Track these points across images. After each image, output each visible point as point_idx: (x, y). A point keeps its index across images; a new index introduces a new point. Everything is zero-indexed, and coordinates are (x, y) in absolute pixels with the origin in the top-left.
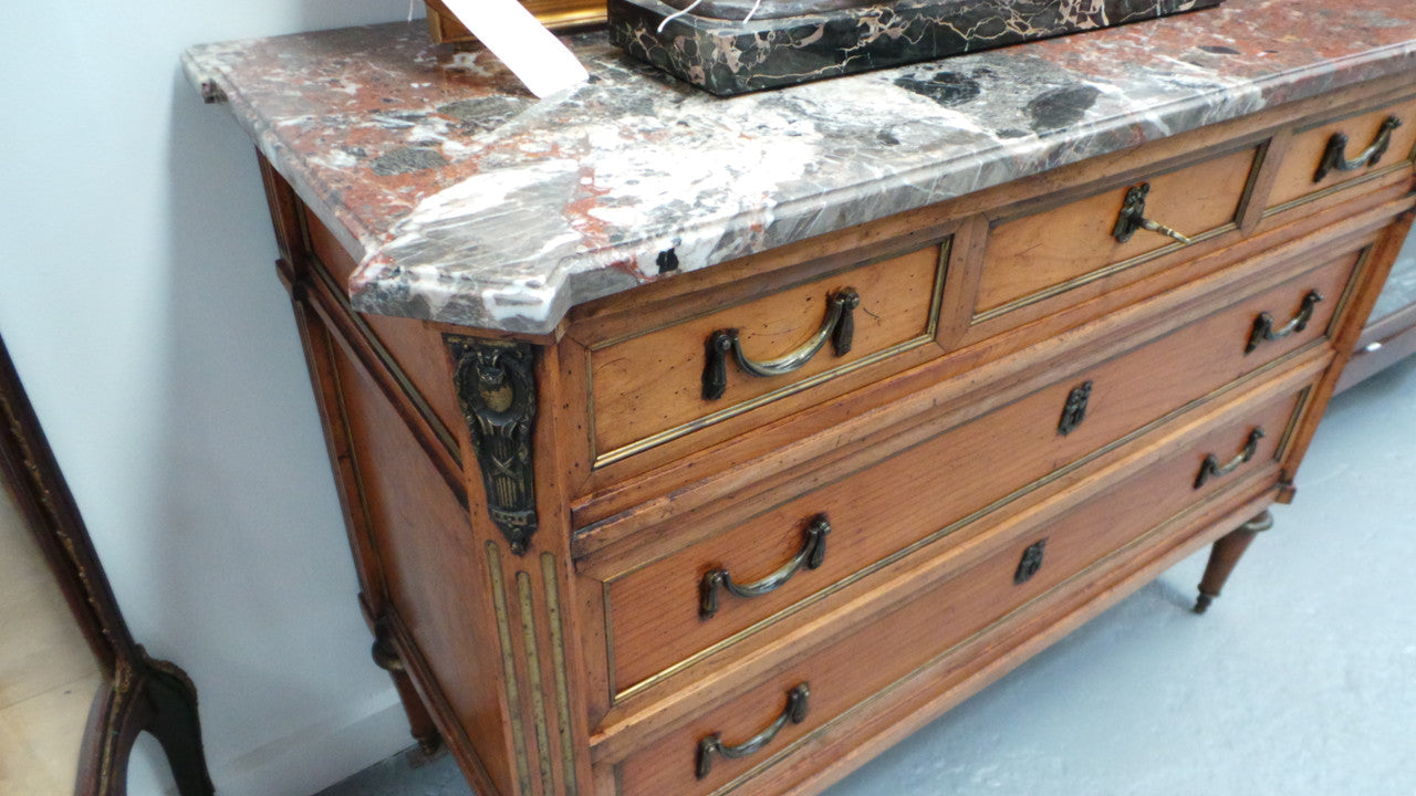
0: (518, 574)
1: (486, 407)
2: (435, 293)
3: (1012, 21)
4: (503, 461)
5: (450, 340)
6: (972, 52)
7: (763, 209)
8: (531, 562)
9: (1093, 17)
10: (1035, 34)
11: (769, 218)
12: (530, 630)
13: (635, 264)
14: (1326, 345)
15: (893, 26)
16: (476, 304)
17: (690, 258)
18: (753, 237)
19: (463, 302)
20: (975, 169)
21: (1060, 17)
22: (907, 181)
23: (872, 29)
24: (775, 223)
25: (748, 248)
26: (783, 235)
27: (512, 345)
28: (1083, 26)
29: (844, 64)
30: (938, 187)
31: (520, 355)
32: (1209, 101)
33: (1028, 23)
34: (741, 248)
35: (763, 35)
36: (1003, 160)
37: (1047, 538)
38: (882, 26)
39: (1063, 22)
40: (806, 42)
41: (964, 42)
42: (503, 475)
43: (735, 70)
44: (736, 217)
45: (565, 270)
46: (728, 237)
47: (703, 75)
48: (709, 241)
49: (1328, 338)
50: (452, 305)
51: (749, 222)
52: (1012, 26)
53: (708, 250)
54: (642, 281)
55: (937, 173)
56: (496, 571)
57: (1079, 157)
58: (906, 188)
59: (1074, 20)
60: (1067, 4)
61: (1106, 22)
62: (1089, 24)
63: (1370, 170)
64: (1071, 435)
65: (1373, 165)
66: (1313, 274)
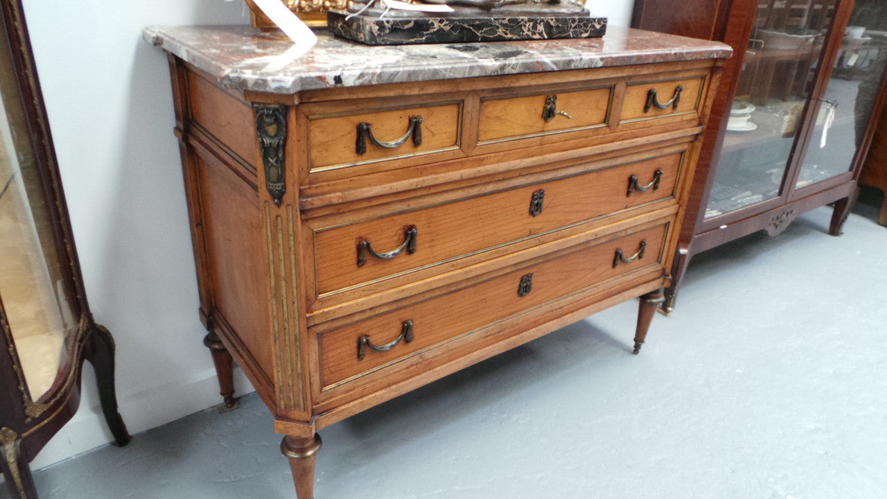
0: (277, 217)
1: (266, 133)
2: (251, 79)
3: (500, 30)
4: (272, 159)
5: (255, 105)
6: (482, 41)
7: (377, 68)
8: (282, 211)
9: (539, 34)
10: (512, 38)
11: (379, 71)
12: (281, 248)
13: (325, 78)
14: (674, 201)
15: (445, 25)
16: (265, 81)
17: (347, 80)
18: (372, 77)
19: (261, 82)
20: (466, 68)
21: (523, 32)
22: (436, 67)
23: (436, 25)
24: (381, 73)
25: (370, 81)
26: (385, 79)
27: (278, 106)
28: (535, 37)
29: (424, 38)
30: (450, 72)
31: (281, 111)
32: (574, 58)
33: (508, 32)
34: (368, 80)
35: (388, 22)
36: (478, 66)
37: (532, 274)
38: (440, 24)
39: (525, 34)
40: (406, 27)
41: (478, 37)
42: (273, 165)
43: (376, 35)
44: (366, 69)
45: (298, 75)
46: (362, 75)
47: (363, 37)
48: (355, 75)
49: (674, 197)
50: (256, 83)
51: (371, 71)
52: (500, 32)
53: (354, 79)
54: (328, 86)
55: (450, 66)
56: (268, 216)
57: (514, 72)
58: (435, 70)
59: (530, 34)
60: (525, 26)
61: (546, 37)
62: (537, 36)
63: (675, 111)
64: (537, 217)
65: (676, 109)
66: (657, 160)
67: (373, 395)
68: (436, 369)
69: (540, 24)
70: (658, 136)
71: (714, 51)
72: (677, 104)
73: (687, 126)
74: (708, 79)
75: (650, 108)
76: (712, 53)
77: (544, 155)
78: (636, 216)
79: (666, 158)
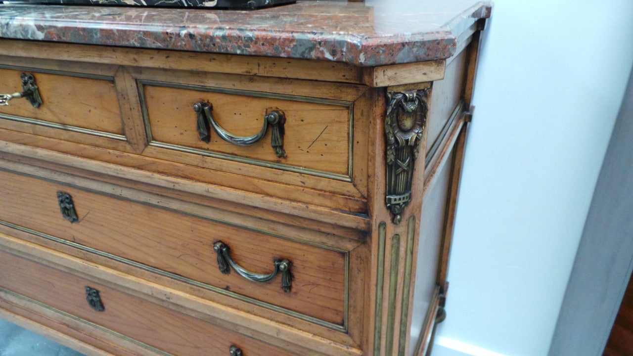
63: (283, 160)
64: (74, 225)
65: (285, 158)
66: (273, 240)
70: (232, 191)
71: (320, 43)
72: (282, 147)
73: (317, 200)
74: (362, 114)
75: (213, 135)
76: (314, 45)
77: (38, 146)
78: (248, 312)
79: (298, 246)
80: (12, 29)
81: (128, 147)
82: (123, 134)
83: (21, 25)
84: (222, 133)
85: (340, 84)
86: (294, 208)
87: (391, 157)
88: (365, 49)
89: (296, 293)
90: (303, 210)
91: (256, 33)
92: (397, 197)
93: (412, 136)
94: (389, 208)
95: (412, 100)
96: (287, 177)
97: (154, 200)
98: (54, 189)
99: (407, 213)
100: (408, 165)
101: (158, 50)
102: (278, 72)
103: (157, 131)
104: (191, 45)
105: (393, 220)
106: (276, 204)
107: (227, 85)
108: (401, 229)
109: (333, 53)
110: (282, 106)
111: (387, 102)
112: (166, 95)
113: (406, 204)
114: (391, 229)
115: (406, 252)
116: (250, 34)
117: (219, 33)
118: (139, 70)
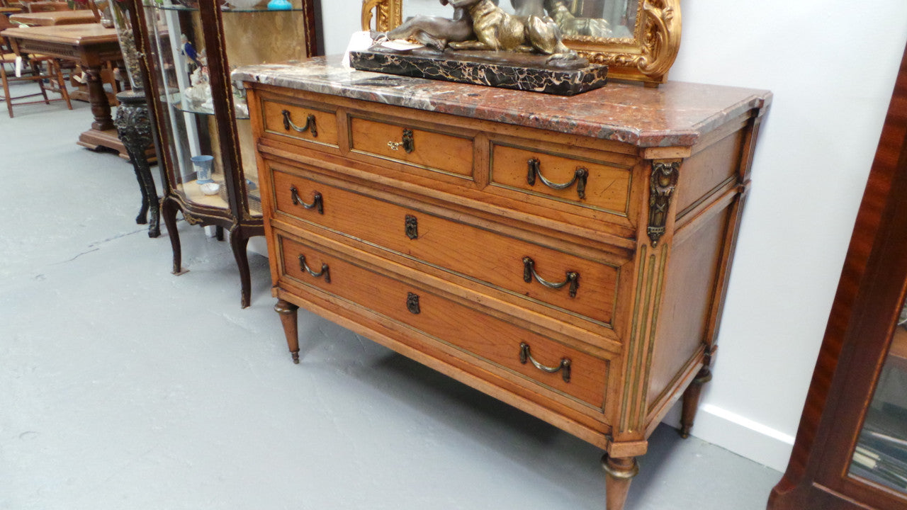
6: (425, 78)
9: (480, 79)
13: (252, 76)
15: (396, 60)
17: (262, 80)
18: (272, 80)
21: (464, 75)
23: (389, 60)
24: (275, 79)
25: (271, 83)
26: (277, 83)
28: (476, 82)
29: (382, 69)
33: (448, 73)
38: (392, 59)
39: (466, 77)
40: (370, 58)
41: (422, 74)
46: (267, 78)
48: (264, 77)
49: (613, 329)
51: (272, 77)
52: (441, 72)
54: (254, 81)
59: (471, 78)
60: (465, 70)
61: (489, 84)
62: (479, 82)
63: (583, 201)
64: (413, 242)
65: (585, 199)
66: (568, 257)
67: (304, 300)
68: (340, 317)
69: (480, 69)
70: (545, 220)
71: (616, 131)
72: (583, 192)
73: (603, 228)
74: (638, 173)
75: (537, 182)
76: (612, 132)
77: (403, 180)
78: (540, 313)
79: (586, 262)
80: (413, 102)
81: (473, 185)
82: (472, 176)
83: (420, 100)
84: (544, 180)
85: (626, 156)
86: (587, 232)
87: (653, 202)
88: (641, 138)
89: (578, 298)
90: (593, 234)
91: (578, 122)
92: (655, 228)
93: (667, 191)
94: (649, 235)
95: (668, 169)
96: (584, 212)
97: (483, 224)
98: (404, 212)
99: (662, 241)
100: (664, 209)
101: (512, 125)
102: (589, 145)
103: (497, 176)
104: (536, 124)
105: (652, 245)
106: (574, 229)
107: (553, 150)
108: (657, 252)
109: (623, 138)
110: (586, 165)
111: (653, 169)
112: (509, 153)
113: (662, 234)
114: (650, 251)
115: (659, 269)
116: (574, 122)
117: (555, 120)
118: (494, 135)
